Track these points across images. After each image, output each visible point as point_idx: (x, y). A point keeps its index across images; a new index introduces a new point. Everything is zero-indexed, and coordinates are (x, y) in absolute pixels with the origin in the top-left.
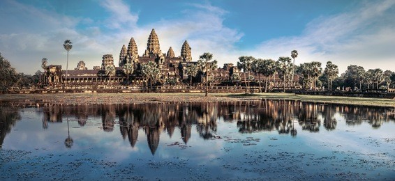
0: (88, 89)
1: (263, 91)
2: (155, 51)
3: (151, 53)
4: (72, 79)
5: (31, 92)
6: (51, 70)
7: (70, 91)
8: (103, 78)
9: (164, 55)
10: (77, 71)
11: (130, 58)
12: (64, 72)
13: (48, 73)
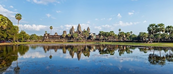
0: (52, 41)
1: (106, 42)
2: (80, 30)
3: (78, 31)
4: (53, 38)
5: (34, 42)
6: (46, 35)
7: (47, 41)
8: (62, 38)
9: (82, 31)
10: (55, 35)
11: (72, 32)
12: (50, 36)
13: (45, 36)
